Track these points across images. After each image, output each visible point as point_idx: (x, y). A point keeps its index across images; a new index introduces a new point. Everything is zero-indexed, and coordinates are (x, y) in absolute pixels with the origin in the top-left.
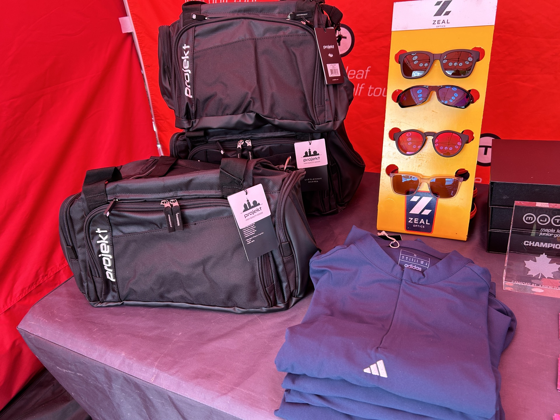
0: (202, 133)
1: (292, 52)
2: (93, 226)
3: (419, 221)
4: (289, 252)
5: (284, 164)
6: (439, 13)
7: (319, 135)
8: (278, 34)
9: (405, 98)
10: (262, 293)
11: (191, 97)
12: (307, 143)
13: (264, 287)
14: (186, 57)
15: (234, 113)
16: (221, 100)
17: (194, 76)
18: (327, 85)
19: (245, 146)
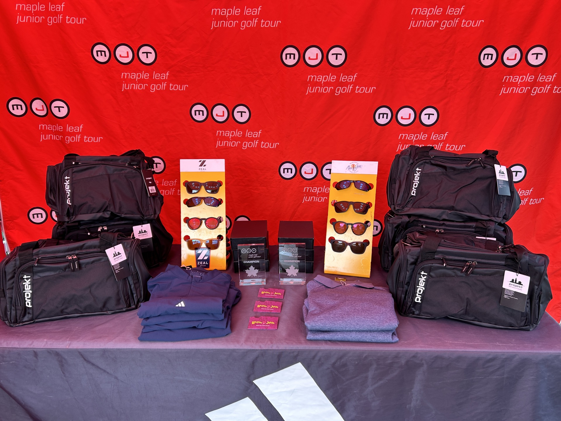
0: (77, 224)
1: (130, 181)
2: (22, 274)
3: (203, 263)
4: (137, 278)
5: (131, 236)
6: (201, 165)
7: (147, 222)
8: (121, 172)
9: (190, 203)
10: (123, 299)
11: (70, 204)
12: (140, 226)
13: (124, 297)
14: (67, 183)
15: (98, 212)
16: (90, 205)
17: (72, 193)
18: (149, 197)
19: (103, 230)
